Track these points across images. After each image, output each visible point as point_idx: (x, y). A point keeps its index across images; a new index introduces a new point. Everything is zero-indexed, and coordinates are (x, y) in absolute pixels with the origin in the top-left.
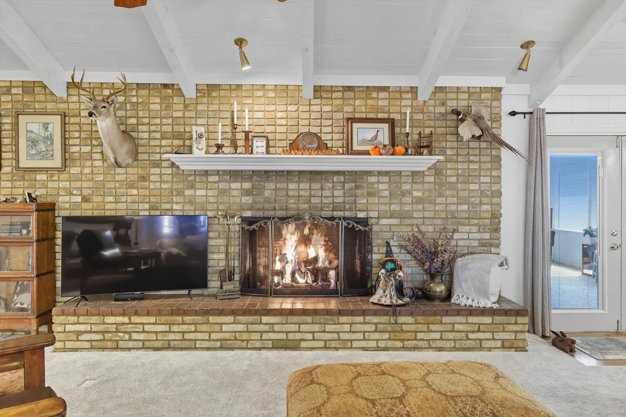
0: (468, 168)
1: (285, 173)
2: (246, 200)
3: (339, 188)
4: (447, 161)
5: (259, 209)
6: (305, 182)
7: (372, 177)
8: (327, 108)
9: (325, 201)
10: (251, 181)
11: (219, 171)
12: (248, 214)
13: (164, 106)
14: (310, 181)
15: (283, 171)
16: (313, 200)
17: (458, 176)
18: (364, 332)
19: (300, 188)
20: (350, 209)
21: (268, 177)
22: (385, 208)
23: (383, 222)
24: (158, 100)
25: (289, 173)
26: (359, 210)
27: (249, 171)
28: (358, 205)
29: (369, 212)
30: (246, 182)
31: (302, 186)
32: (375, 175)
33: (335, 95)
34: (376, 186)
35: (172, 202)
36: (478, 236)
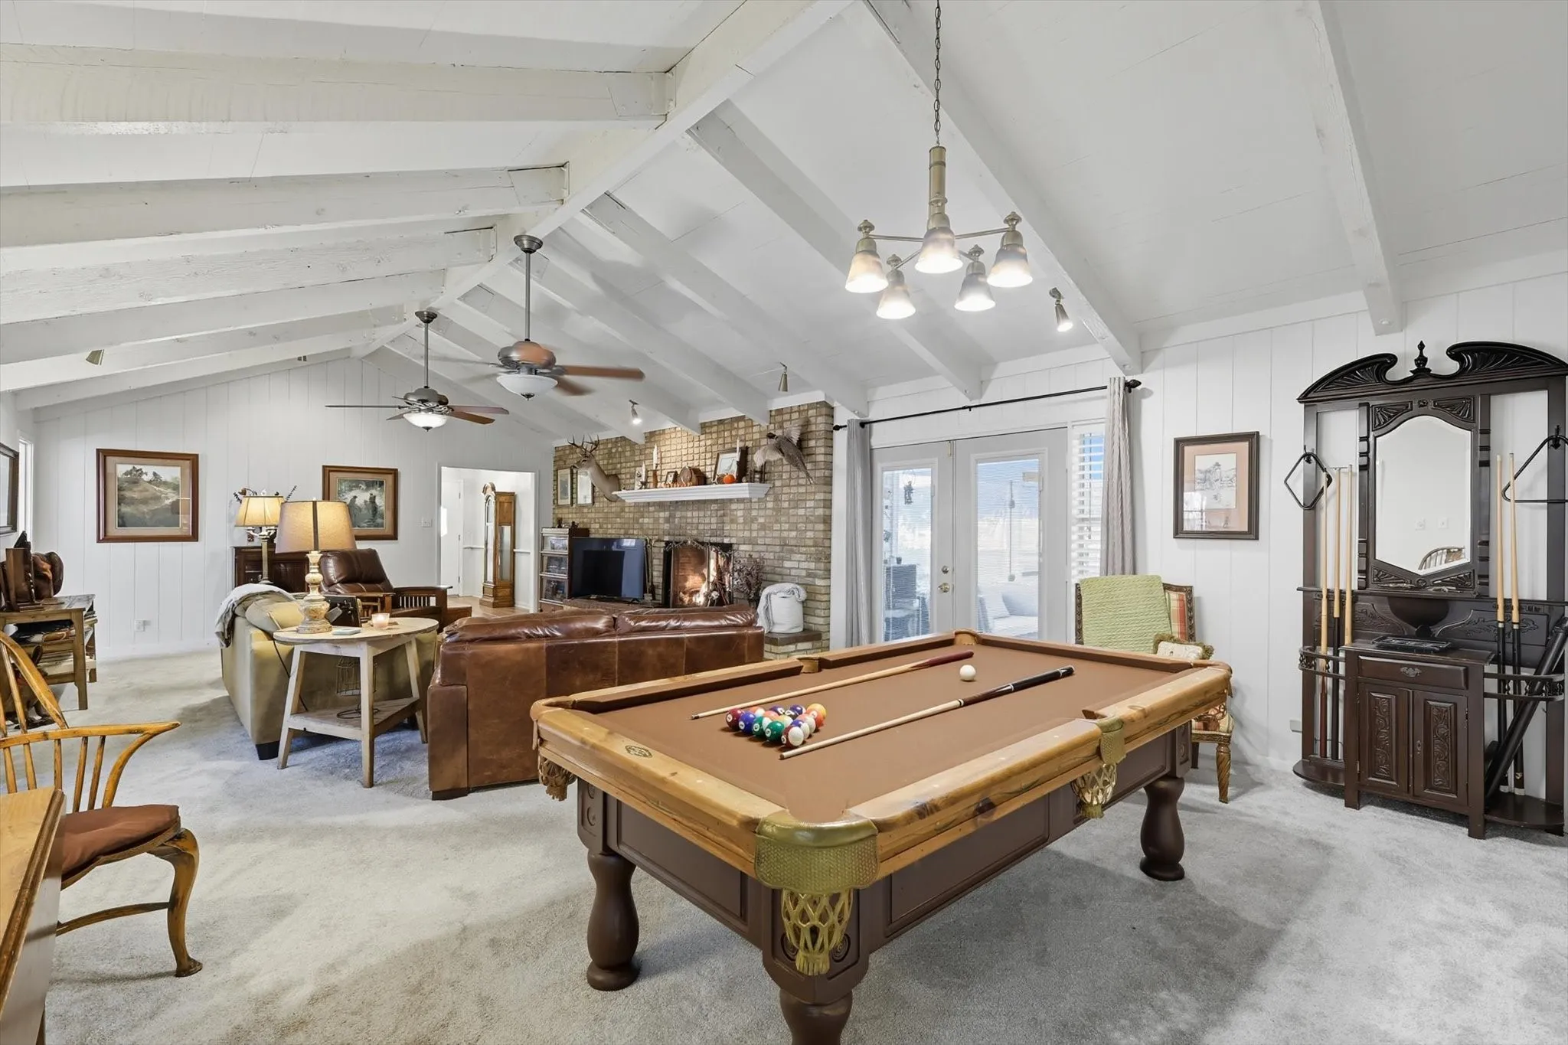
2: (666, 526)
3: (714, 515)
4: (782, 486)
6: (695, 511)
8: (709, 442)
9: (706, 527)
10: (669, 511)
12: (666, 538)
14: (699, 510)
17: (789, 501)
19: (693, 515)
20: (720, 536)
22: (740, 534)
23: (742, 548)
26: (725, 536)
28: (725, 531)
29: (731, 538)
31: (695, 514)
32: (736, 503)
33: (714, 429)
34: (735, 513)
36: (805, 565)
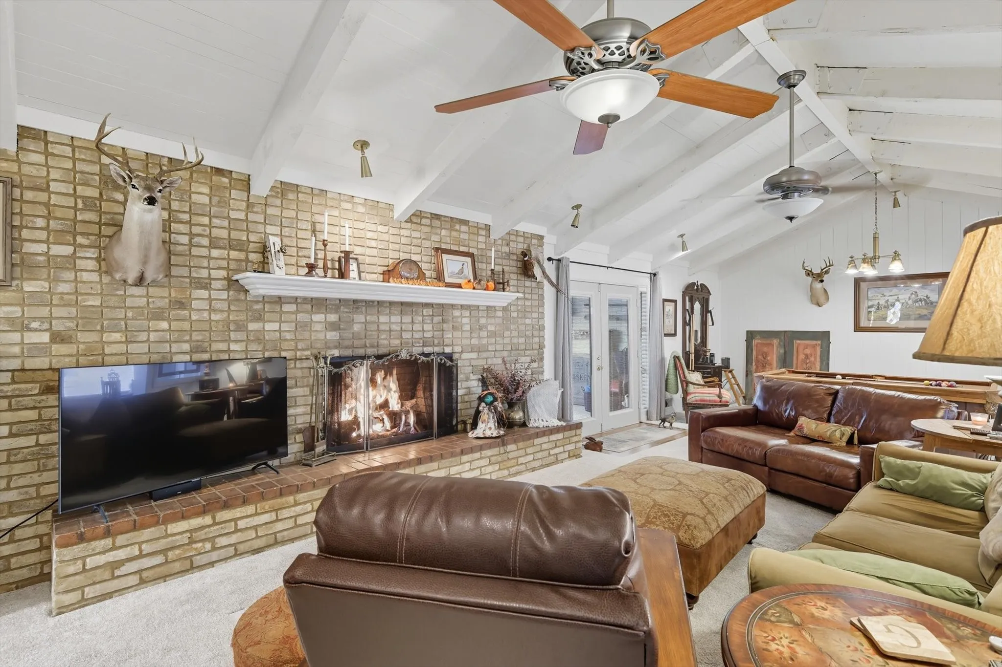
0: (525, 305)
1: (376, 303)
2: (333, 335)
3: (429, 322)
5: (347, 347)
6: (396, 315)
7: (456, 311)
8: (417, 234)
9: (416, 335)
10: (336, 312)
11: (297, 298)
12: (337, 353)
13: (215, 200)
14: (402, 313)
15: (373, 302)
16: (405, 335)
17: (518, 311)
18: (481, 467)
19: (392, 321)
20: (439, 345)
21: (357, 308)
22: (466, 342)
23: (465, 356)
24: (206, 190)
25: (380, 303)
26: (446, 345)
27: (335, 299)
28: (445, 340)
29: (455, 347)
30: (331, 313)
31: (394, 319)
32: (458, 309)
33: (424, 221)
34: (459, 320)
35: (229, 341)
